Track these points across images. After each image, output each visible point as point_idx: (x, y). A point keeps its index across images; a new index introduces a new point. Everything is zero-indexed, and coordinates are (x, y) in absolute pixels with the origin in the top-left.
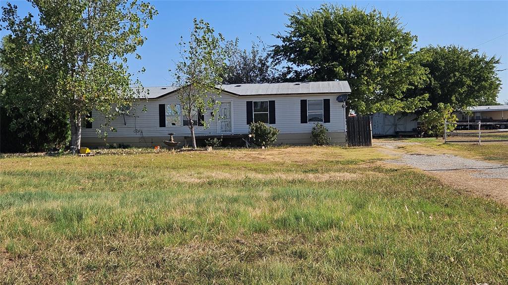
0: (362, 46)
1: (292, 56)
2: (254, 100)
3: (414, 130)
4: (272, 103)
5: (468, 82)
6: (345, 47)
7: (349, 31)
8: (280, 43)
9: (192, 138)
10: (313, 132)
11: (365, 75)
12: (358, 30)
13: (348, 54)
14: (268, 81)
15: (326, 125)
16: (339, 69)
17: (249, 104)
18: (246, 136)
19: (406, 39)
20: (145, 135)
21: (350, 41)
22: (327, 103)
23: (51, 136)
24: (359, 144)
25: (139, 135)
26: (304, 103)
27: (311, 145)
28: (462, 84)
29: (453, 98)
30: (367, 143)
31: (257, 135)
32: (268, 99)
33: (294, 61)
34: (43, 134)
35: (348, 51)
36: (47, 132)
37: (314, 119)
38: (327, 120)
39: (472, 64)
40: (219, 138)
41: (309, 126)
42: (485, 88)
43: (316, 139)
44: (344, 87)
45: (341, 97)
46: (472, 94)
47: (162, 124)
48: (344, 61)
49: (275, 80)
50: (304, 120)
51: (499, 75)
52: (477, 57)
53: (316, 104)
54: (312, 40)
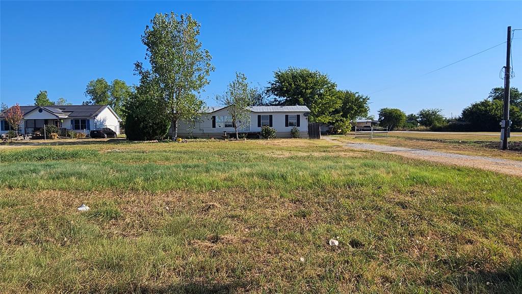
0: (312, 88)
1: (276, 93)
2: (261, 115)
3: (327, 131)
4: (271, 116)
5: (356, 108)
6: (304, 88)
7: (305, 80)
8: (270, 85)
9: (236, 133)
10: (291, 132)
11: (314, 103)
12: (310, 80)
13: (305, 92)
14: (263, 105)
15: (298, 128)
16: (301, 99)
17: (259, 117)
18: (259, 133)
19: (333, 86)
20: (205, 132)
21: (306, 85)
22: (298, 116)
23: (158, 132)
24: (314, 137)
25: (202, 132)
26: (287, 116)
27: (291, 138)
28: (352, 109)
29: (348, 116)
30: (318, 137)
31: (266, 133)
32: (269, 114)
33: (277, 95)
34: (154, 131)
35: (306, 90)
36: (156, 129)
37: (291, 124)
38: (298, 125)
39: (357, 99)
40: (245, 134)
41: (290, 128)
42: (363, 111)
43: (293, 135)
44: (305, 109)
45: (306, 114)
46: (356, 114)
47: (214, 126)
48: (303, 95)
49: (267, 105)
50: (287, 125)
51: (369, 105)
52: (359, 96)
53: (293, 117)
54: (287, 84)
